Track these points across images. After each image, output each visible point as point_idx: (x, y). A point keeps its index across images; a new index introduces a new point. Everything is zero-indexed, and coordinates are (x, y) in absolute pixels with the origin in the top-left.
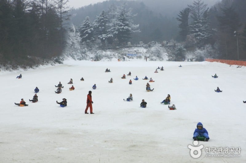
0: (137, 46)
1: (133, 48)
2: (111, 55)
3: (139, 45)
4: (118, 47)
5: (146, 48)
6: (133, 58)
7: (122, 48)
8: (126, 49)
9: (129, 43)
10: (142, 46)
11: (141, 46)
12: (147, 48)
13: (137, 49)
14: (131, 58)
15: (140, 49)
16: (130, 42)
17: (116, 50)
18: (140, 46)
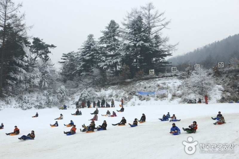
0: (165, 77)
1: (157, 79)
2: (111, 96)
3: (169, 74)
4: (129, 80)
5: (181, 78)
6: (148, 99)
7: (137, 81)
8: (142, 83)
9: (152, 72)
10: (176, 75)
11: (172, 76)
12: (183, 78)
13: (163, 82)
14: (144, 99)
15: (170, 81)
16: (153, 70)
17: (125, 85)
18: (170, 76)
